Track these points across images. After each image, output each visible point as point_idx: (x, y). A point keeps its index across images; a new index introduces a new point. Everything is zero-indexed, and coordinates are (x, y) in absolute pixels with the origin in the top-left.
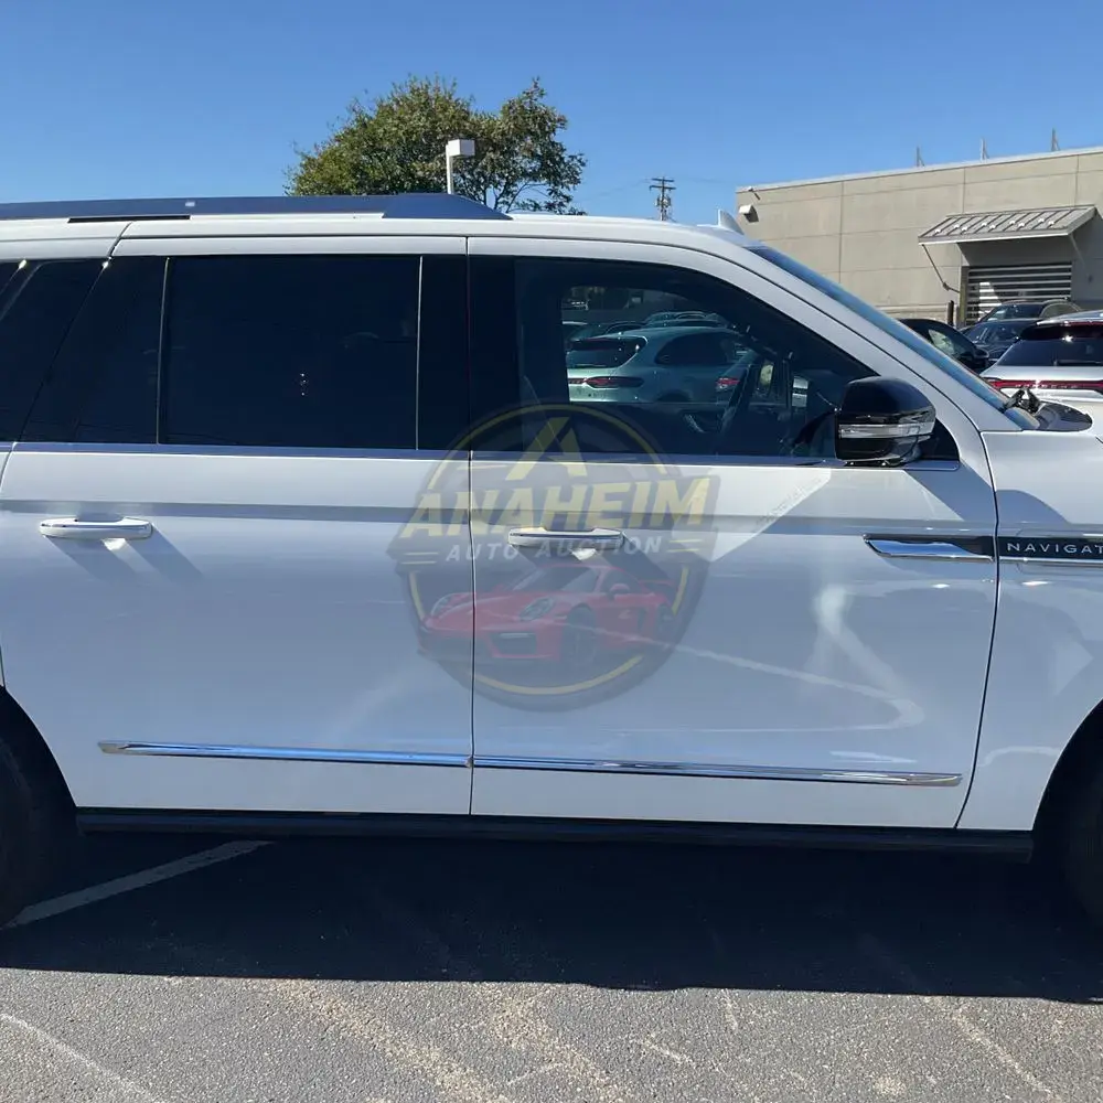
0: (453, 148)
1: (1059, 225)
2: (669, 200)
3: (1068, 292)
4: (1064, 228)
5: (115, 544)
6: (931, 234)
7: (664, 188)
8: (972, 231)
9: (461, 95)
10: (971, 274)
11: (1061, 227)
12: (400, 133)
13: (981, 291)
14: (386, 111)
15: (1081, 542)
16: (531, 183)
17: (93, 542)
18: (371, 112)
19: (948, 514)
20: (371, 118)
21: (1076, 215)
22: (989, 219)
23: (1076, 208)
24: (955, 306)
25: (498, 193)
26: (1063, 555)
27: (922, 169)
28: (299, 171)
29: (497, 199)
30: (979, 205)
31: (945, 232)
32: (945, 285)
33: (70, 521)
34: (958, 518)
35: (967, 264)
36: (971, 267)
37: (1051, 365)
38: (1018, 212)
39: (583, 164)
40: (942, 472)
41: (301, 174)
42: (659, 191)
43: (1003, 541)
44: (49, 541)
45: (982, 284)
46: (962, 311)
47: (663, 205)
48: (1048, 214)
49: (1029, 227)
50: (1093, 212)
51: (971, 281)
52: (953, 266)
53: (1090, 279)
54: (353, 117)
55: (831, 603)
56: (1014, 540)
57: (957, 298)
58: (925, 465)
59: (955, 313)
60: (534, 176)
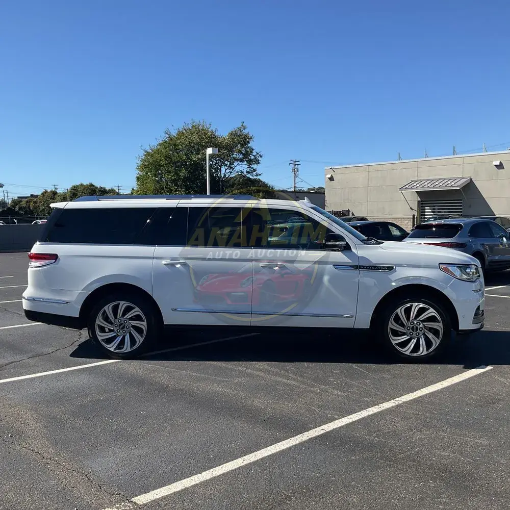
0: (209, 151)
1: (456, 185)
2: (298, 169)
3: (461, 212)
4: (457, 186)
5: (178, 266)
6: (405, 187)
7: (295, 164)
8: (421, 186)
9: (212, 128)
10: (422, 204)
11: (457, 185)
12: (187, 143)
13: (426, 211)
14: (181, 134)
15: (375, 267)
16: (240, 163)
17: (173, 265)
18: (174, 133)
19: (350, 261)
20: (174, 136)
21: (463, 181)
22: (428, 182)
23: (463, 178)
24: (415, 217)
25: (226, 168)
26: (372, 269)
27: (401, 161)
28: (143, 157)
29: (226, 170)
30: (424, 177)
31: (410, 187)
32: (411, 208)
33: (169, 261)
34: (351, 262)
35: (419, 200)
36: (421, 201)
37: (424, 238)
38: (440, 179)
39: (261, 157)
40: (348, 253)
41: (144, 158)
42: (293, 166)
43: (360, 266)
44: (165, 266)
45: (426, 208)
46: (419, 219)
47: (295, 171)
48: (452, 180)
49: (444, 185)
50: (470, 180)
51: (422, 207)
52: (414, 200)
53: (470, 206)
54: (167, 136)
55: (326, 279)
56: (362, 266)
57: (416, 214)
58: (344, 251)
59: (415, 220)
60: (242, 161)
